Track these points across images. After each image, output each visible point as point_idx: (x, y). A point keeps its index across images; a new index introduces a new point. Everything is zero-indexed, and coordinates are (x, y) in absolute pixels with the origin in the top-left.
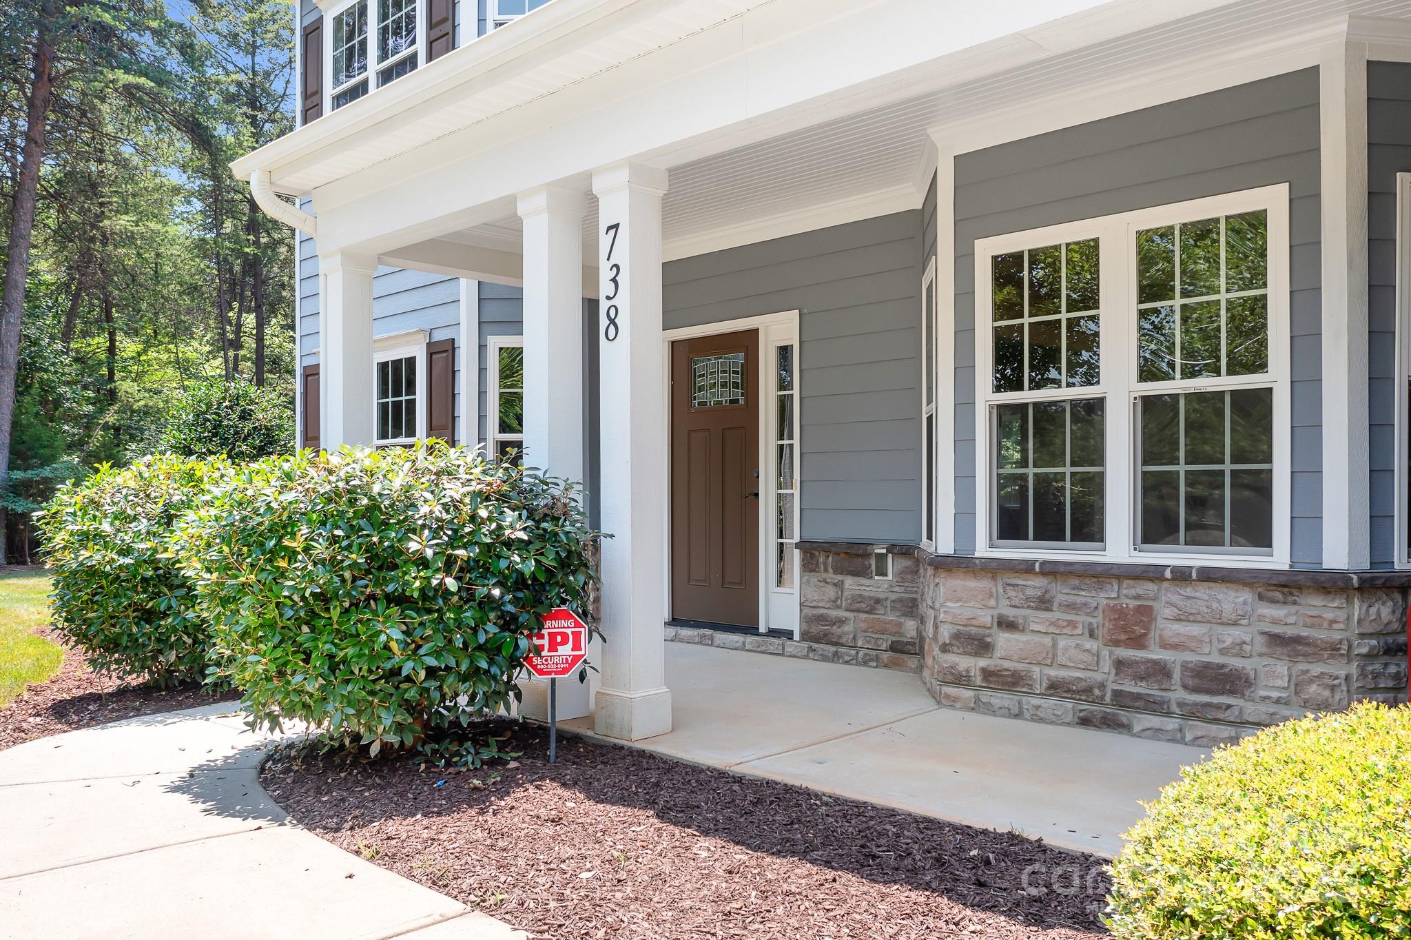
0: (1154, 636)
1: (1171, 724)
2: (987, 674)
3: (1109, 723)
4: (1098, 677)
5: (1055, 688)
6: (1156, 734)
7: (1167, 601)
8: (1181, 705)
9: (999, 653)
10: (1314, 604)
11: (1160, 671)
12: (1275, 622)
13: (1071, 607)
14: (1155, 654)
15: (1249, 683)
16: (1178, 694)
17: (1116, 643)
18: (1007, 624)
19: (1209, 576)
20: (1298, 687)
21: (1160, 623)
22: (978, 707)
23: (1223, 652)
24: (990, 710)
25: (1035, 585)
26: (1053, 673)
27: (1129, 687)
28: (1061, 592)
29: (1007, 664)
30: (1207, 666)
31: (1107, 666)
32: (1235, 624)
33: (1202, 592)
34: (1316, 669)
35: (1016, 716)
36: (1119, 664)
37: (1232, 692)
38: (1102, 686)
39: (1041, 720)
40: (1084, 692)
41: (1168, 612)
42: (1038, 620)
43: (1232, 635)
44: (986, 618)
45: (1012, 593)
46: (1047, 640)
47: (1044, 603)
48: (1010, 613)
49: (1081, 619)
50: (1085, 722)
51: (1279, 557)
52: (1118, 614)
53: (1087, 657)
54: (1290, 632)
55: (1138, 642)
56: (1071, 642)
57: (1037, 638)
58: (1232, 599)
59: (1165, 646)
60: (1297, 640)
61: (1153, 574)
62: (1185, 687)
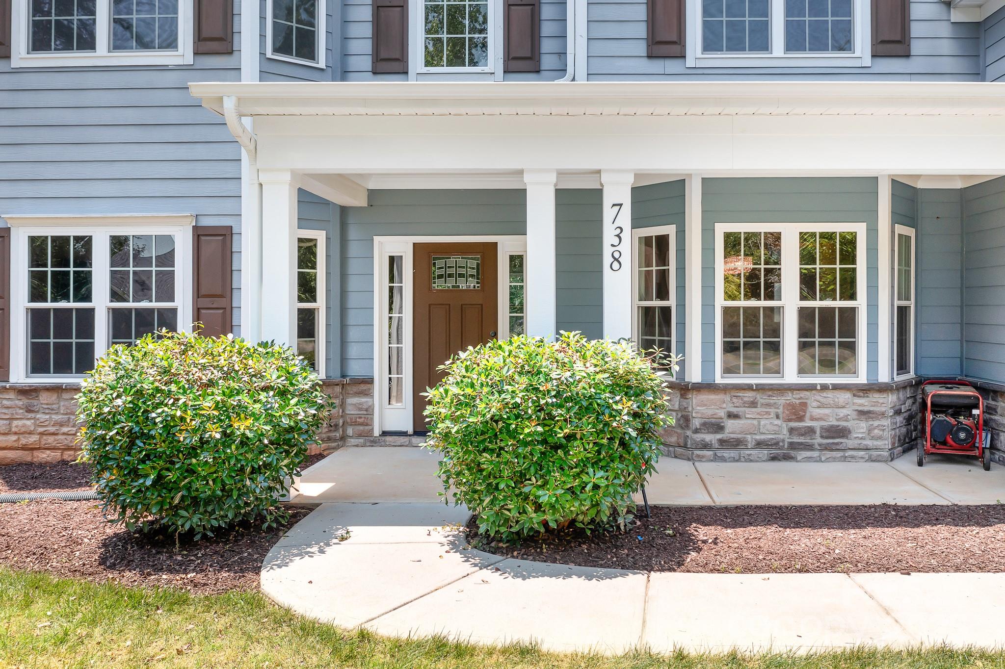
0: (808, 415)
1: (815, 454)
2: (722, 442)
3: (787, 458)
4: (781, 437)
5: (759, 444)
6: (809, 459)
7: (812, 399)
8: (820, 445)
9: (727, 431)
10: (877, 397)
11: (811, 431)
12: (860, 405)
13: (768, 405)
14: (808, 423)
15: (850, 432)
16: (818, 440)
17: (790, 420)
18: (732, 416)
19: (836, 387)
20: (870, 431)
21: (810, 409)
22: (716, 459)
23: (838, 420)
24: (723, 459)
25: (749, 395)
26: (758, 437)
27: (796, 439)
28: (761, 398)
29: (732, 436)
30: (832, 426)
31: (785, 431)
32: (843, 407)
33: (830, 394)
34: (876, 423)
35: (737, 461)
36: (791, 430)
37: (842, 437)
38: (783, 441)
39: (751, 461)
40: (776, 444)
41: (815, 404)
42: (750, 412)
43: (842, 412)
44: (722, 413)
45: (735, 400)
46: (755, 422)
47: (753, 404)
48: (734, 410)
49: (773, 411)
50: (774, 459)
51: (862, 378)
52: (791, 406)
53: (776, 428)
54: (866, 409)
55: (801, 419)
56: (767, 422)
57: (749, 421)
58: (844, 397)
59: (812, 419)
60: (869, 412)
61: (811, 388)
62: (822, 437)
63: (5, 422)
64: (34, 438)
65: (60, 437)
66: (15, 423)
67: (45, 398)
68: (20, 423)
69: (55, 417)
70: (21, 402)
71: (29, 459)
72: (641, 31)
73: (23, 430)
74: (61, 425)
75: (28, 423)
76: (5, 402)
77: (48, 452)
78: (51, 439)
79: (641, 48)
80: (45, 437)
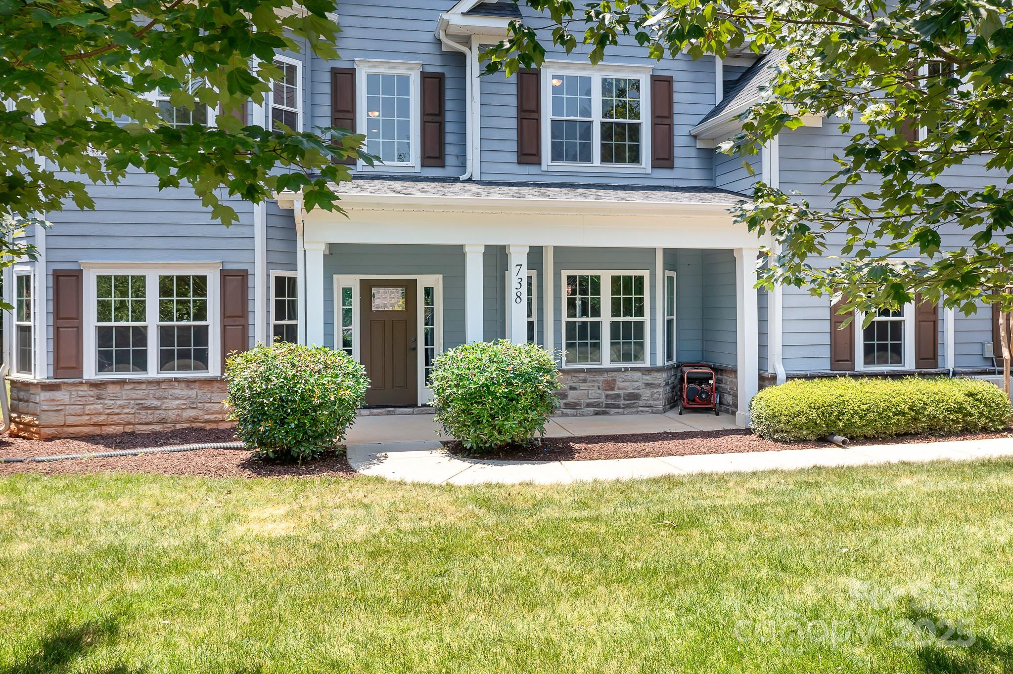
0: (616, 387)
1: (621, 410)
2: (566, 404)
3: (605, 413)
4: (601, 400)
5: (588, 405)
6: (617, 413)
7: (619, 377)
8: (623, 405)
9: (569, 398)
10: (656, 375)
11: (618, 396)
12: (647, 380)
13: (593, 381)
14: (617, 392)
15: (641, 396)
16: (622, 402)
17: (606, 390)
18: (572, 388)
19: (633, 369)
20: (652, 395)
21: (618, 383)
22: (563, 415)
23: (634, 389)
24: (567, 415)
25: (582, 376)
26: (587, 401)
27: (610, 402)
28: (590, 377)
29: (572, 401)
30: (631, 393)
31: (603, 397)
32: (637, 381)
33: (629, 374)
34: (655, 391)
35: (576, 416)
36: (607, 396)
37: (636, 399)
38: (602, 403)
39: (584, 416)
40: (597, 405)
41: (620, 380)
42: (583, 386)
43: (636, 385)
44: (566, 387)
45: (574, 379)
46: (586, 392)
47: (585, 381)
48: (574, 385)
49: (596, 384)
50: (597, 414)
51: (647, 364)
52: (606, 382)
53: (598, 395)
54: (650, 382)
55: (612, 389)
56: (593, 391)
57: (583, 391)
58: (638, 375)
59: (619, 389)
60: (652, 384)
61: (618, 370)
62: (625, 400)
63: (80, 407)
64: (103, 417)
65: (122, 416)
66: (88, 407)
67: (111, 389)
68: (92, 407)
69: (119, 402)
70: (94, 392)
71: (98, 432)
72: (514, 146)
73: (94, 412)
74: (123, 407)
75: (98, 407)
76: (80, 393)
77: (113, 427)
78: (115, 418)
79: (514, 158)
80: (111, 416)
